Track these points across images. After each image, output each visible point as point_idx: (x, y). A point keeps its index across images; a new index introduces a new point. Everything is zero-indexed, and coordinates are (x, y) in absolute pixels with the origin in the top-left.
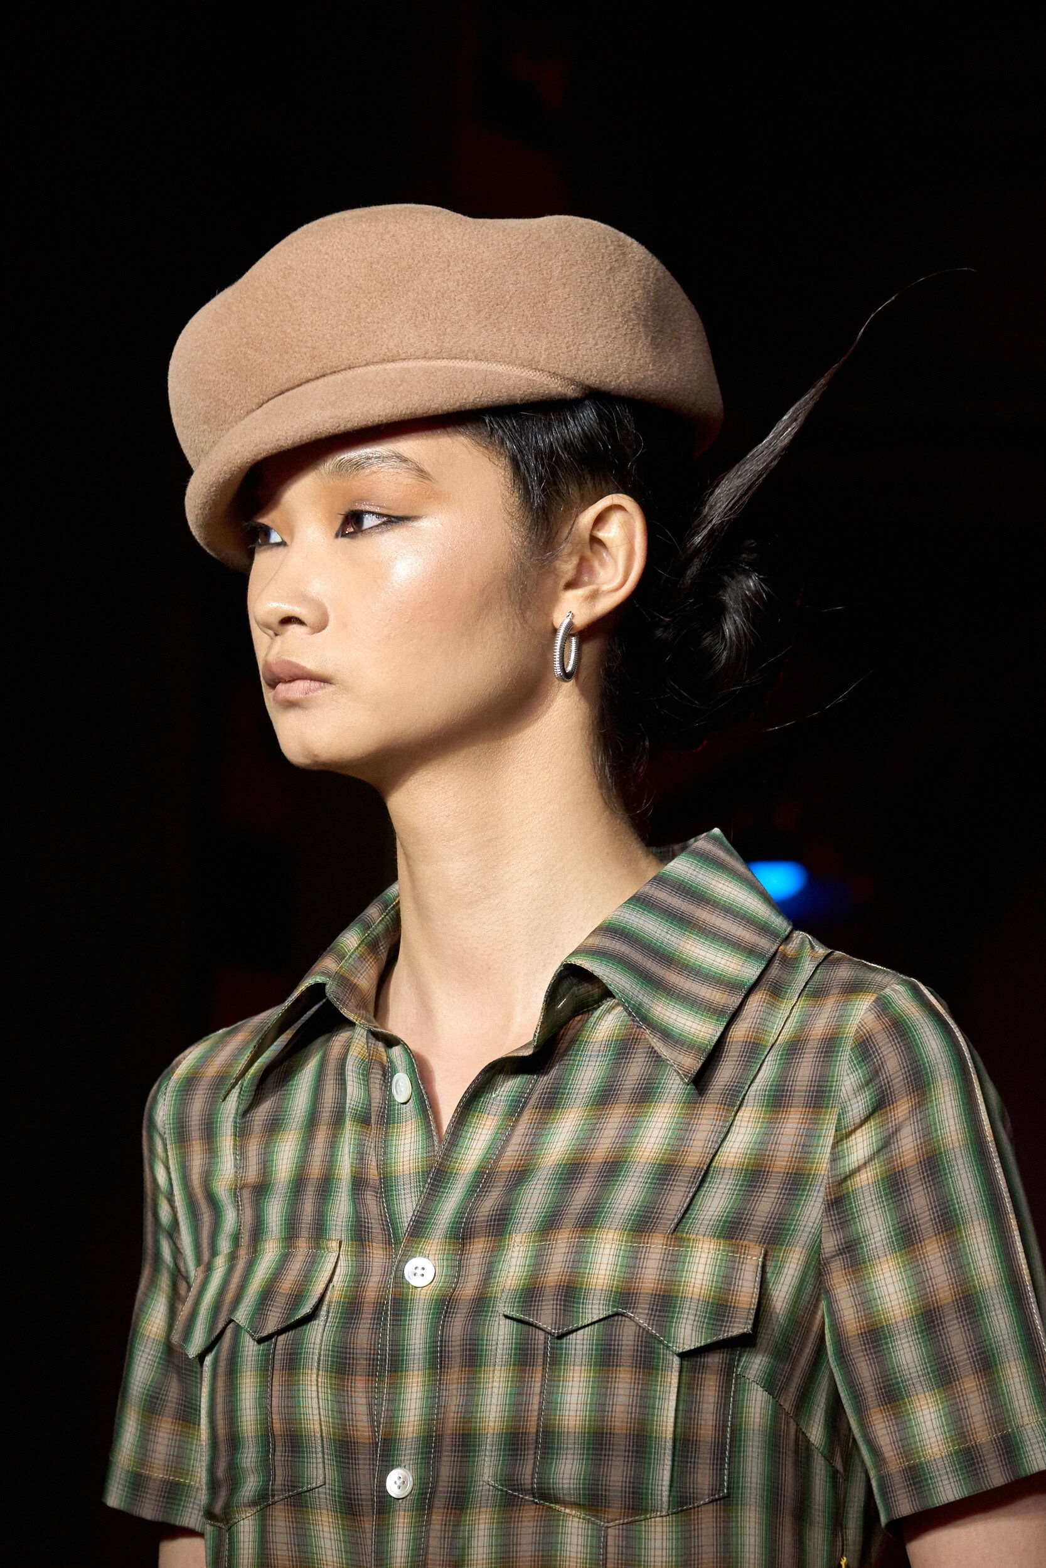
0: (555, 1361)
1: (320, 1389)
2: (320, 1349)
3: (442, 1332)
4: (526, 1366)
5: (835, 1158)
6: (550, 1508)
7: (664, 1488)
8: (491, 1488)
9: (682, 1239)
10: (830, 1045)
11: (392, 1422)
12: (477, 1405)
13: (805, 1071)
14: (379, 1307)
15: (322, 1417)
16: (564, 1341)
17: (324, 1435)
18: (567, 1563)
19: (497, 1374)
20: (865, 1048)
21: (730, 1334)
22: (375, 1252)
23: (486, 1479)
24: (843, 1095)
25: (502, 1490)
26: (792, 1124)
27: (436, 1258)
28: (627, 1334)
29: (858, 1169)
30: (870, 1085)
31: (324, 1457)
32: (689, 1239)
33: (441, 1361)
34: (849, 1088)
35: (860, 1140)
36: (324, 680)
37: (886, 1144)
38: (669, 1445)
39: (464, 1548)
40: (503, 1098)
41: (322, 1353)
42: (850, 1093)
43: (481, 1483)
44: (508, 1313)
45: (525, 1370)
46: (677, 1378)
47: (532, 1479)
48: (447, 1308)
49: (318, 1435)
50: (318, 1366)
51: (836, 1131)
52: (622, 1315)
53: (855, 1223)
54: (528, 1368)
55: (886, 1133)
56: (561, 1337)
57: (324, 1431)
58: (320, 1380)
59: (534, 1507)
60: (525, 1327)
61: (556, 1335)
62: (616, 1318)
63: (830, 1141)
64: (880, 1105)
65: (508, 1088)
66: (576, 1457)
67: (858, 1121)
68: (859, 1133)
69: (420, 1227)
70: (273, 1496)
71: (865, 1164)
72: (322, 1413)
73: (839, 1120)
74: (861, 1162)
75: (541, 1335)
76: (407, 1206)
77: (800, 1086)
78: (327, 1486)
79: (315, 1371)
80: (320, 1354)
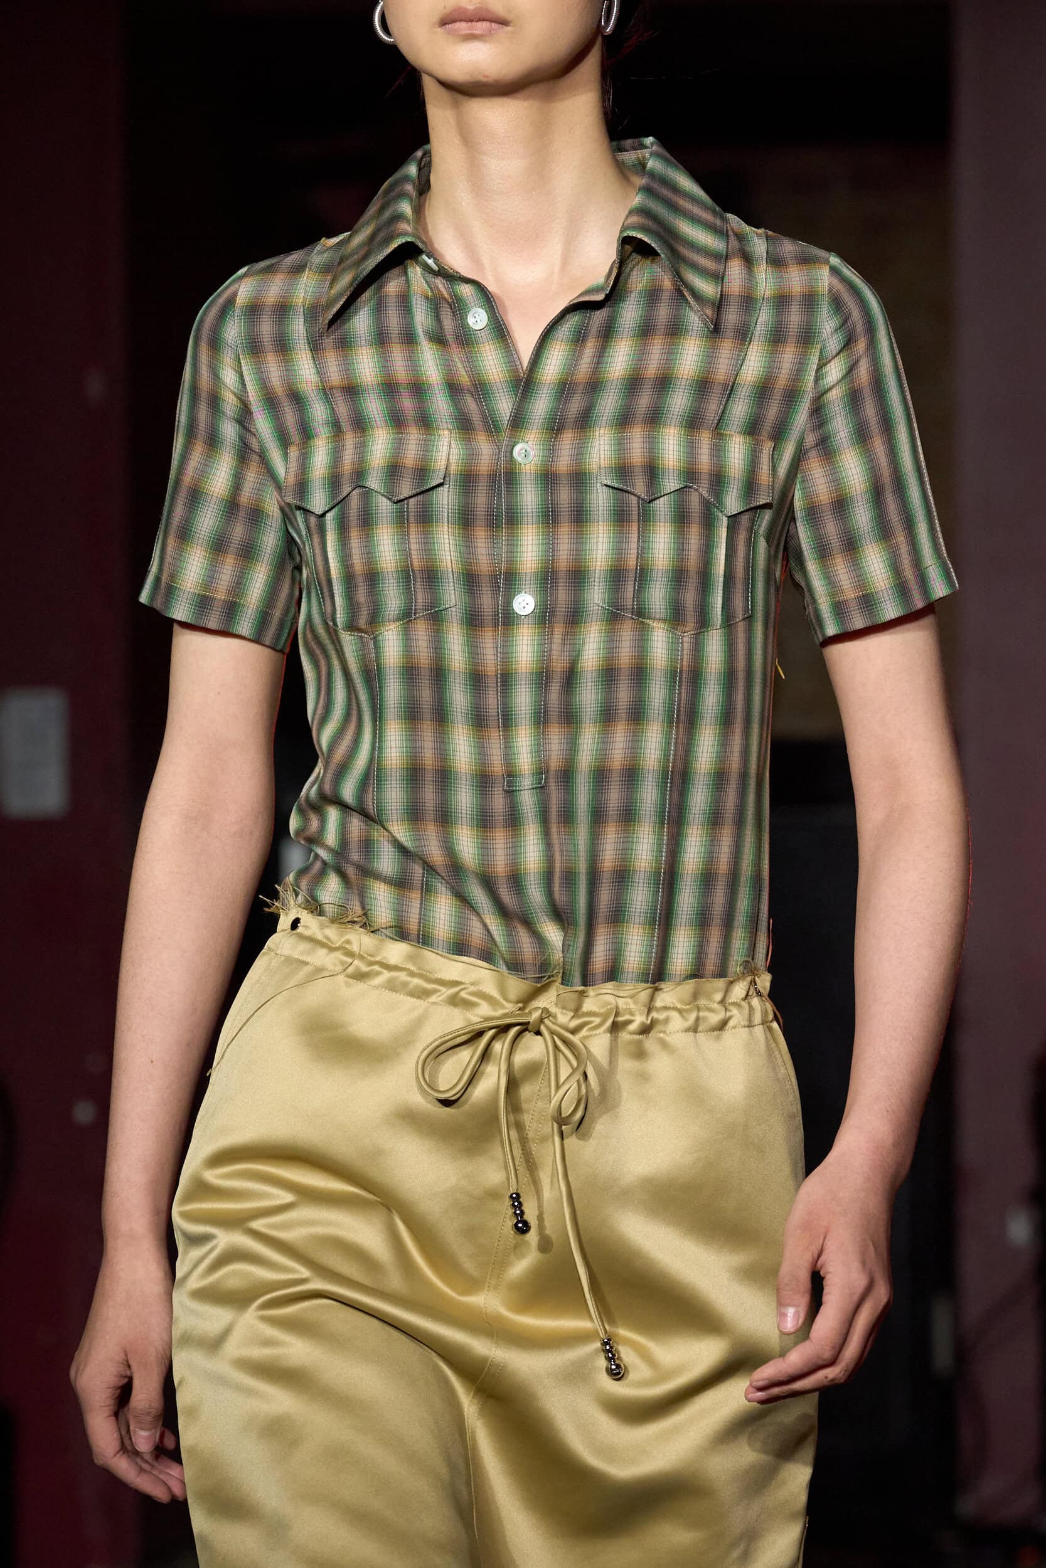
0: (646, 518)
1: (450, 537)
2: (448, 508)
3: (552, 497)
4: (624, 522)
5: (817, 379)
6: (643, 622)
7: (718, 610)
8: (600, 608)
9: (722, 435)
10: (810, 300)
11: (511, 560)
12: (586, 550)
13: (795, 318)
14: (493, 478)
15: (452, 558)
16: (651, 505)
17: (454, 570)
18: (655, 661)
19: (601, 528)
20: (837, 303)
21: (758, 503)
22: (479, 438)
23: (596, 602)
24: (825, 335)
25: (608, 609)
26: (788, 356)
27: (534, 443)
28: (694, 501)
29: (834, 386)
30: (842, 329)
31: (454, 586)
32: (726, 435)
33: (552, 518)
34: (829, 330)
35: (833, 367)
36: (504, 23)
37: (851, 369)
38: (721, 579)
39: (579, 651)
40: (566, 330)
41: (450, 511)
42: (829, 333)
43: (592, 605)
44: (609, 483)
45: (624, 525)
46: (726, 532)
47: (633, 601)
48: (551, 479)
49: (450, 570)
50: (448, 520)
51: (819, 360)
52: (690, 487)
53: (827, 425)
54: (625, 524)
55: (852, 362)
56: (650, 501)
57: (454, 567)
58: (450, 530)
59: (630, 621)
60: (620, 494)
61: (648, 500)
62: (685, 489)
63: (815, 367)
64: (848, 343)
65: (573, 320)
66: (662, 586)
67: (834, 354)
68: (832, 363)
69: (518, 421)
70: (415, 614)
71: (837, 383)
72: (452, 555)
73: (821, 352)
74: (835, 382)
75: (634, 499)
76: (504, 406)
77: (793, 328)
78: (457, 606)
79: (446, 524)
80: (448, 512)
